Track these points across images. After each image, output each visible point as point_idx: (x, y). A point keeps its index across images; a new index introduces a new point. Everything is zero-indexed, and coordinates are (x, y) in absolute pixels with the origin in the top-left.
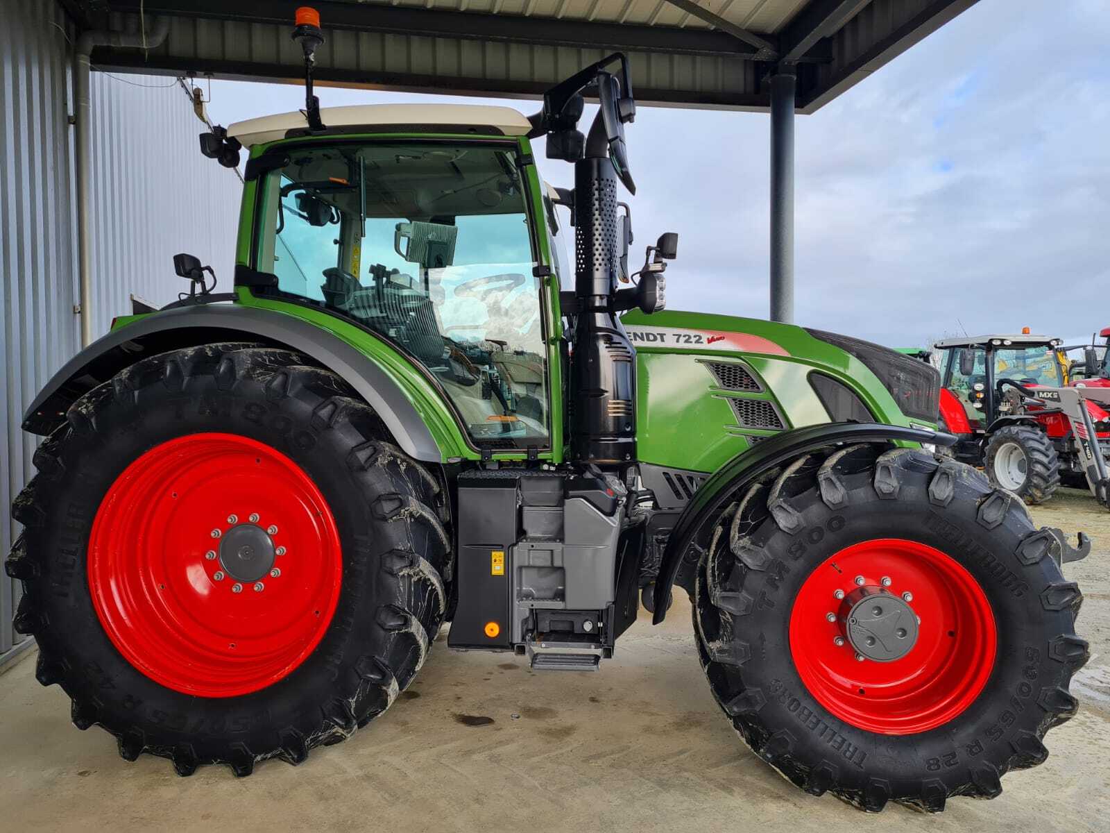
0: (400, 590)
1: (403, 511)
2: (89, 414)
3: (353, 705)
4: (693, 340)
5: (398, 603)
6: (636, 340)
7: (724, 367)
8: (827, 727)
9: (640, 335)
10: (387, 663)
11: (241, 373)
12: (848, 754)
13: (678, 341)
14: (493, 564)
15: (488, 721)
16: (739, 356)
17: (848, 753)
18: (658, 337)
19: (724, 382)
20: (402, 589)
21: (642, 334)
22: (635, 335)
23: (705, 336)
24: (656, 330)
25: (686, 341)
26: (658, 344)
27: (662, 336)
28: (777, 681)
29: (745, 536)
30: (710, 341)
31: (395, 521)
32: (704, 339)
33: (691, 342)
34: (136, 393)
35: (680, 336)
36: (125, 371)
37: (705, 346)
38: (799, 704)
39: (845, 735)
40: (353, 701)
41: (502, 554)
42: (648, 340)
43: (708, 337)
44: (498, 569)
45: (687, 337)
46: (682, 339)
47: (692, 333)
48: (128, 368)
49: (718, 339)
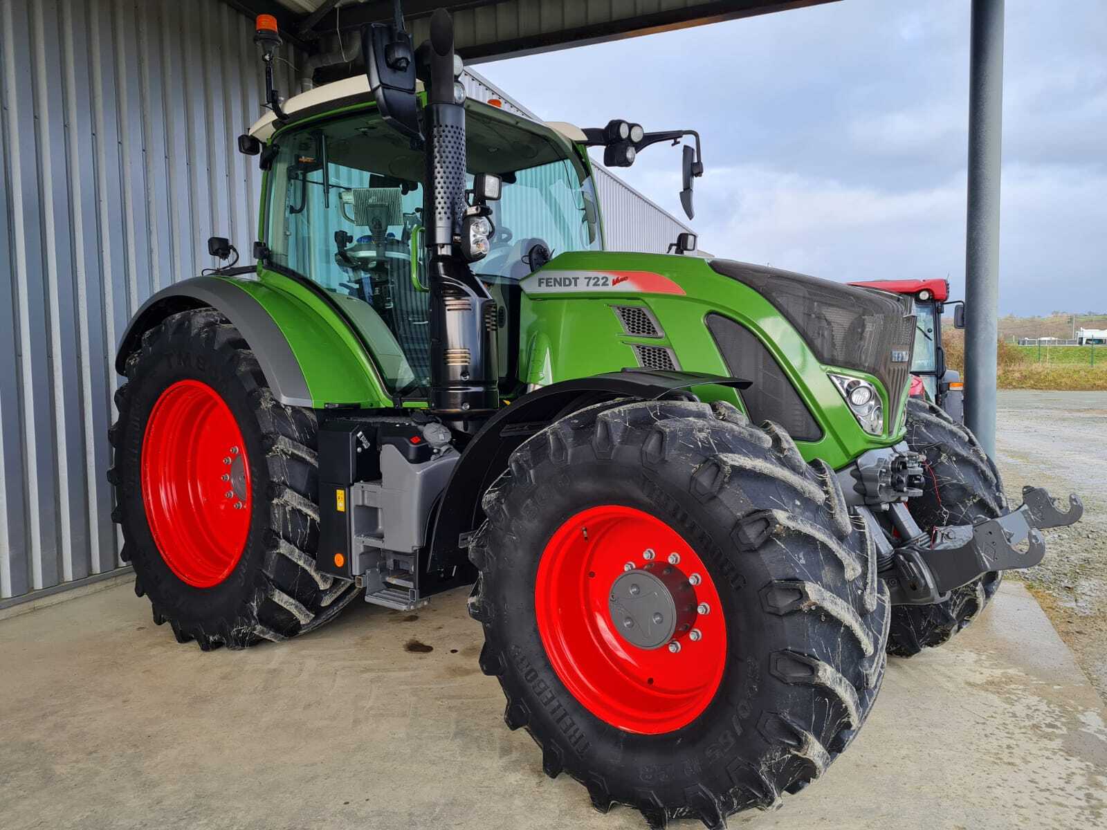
0: (275, 516)
1: (273, 448)
2: (134, 365)
3: (256, 609)
4: (601, 282)
5: (275, 527)
6: (555, 285)
7: (629, 310)
8: (560, 706)
9: (559, 280)
10: (272, 577)
11: (194, 331)
12: (573, 740)
13: (588, 285)
14: (338, 501)
15: (428, 649)
16: (639, 297)
17: (573, 738)
18: (573, 281)
19: (629, 327)
20: (277, 515)
21: (561, 279)
22: (555, 280)
23: (611, 278)
24: (570, 274)
25: (595, 284)
26: (572, 289)
27: (576, 279)
28: (517, 646)
29: (494, 491)
30: (615, 283)
31: (272, 457)
32: (610, 282)
33: (599, 285)
34: (150, 349)
35: (590, 278)
36: (147, 332)
37: (610, 288)
38: (536, 676)
39: (576, 719)
40: (254, 604)
41: (343, 492)
42: (565, 285)
43: (613, 278)
44: (341, 506)
45: (596, 280)
46: (592, 282)
47: (600, 275)
48: (151, 330)
49: (622, 280)
